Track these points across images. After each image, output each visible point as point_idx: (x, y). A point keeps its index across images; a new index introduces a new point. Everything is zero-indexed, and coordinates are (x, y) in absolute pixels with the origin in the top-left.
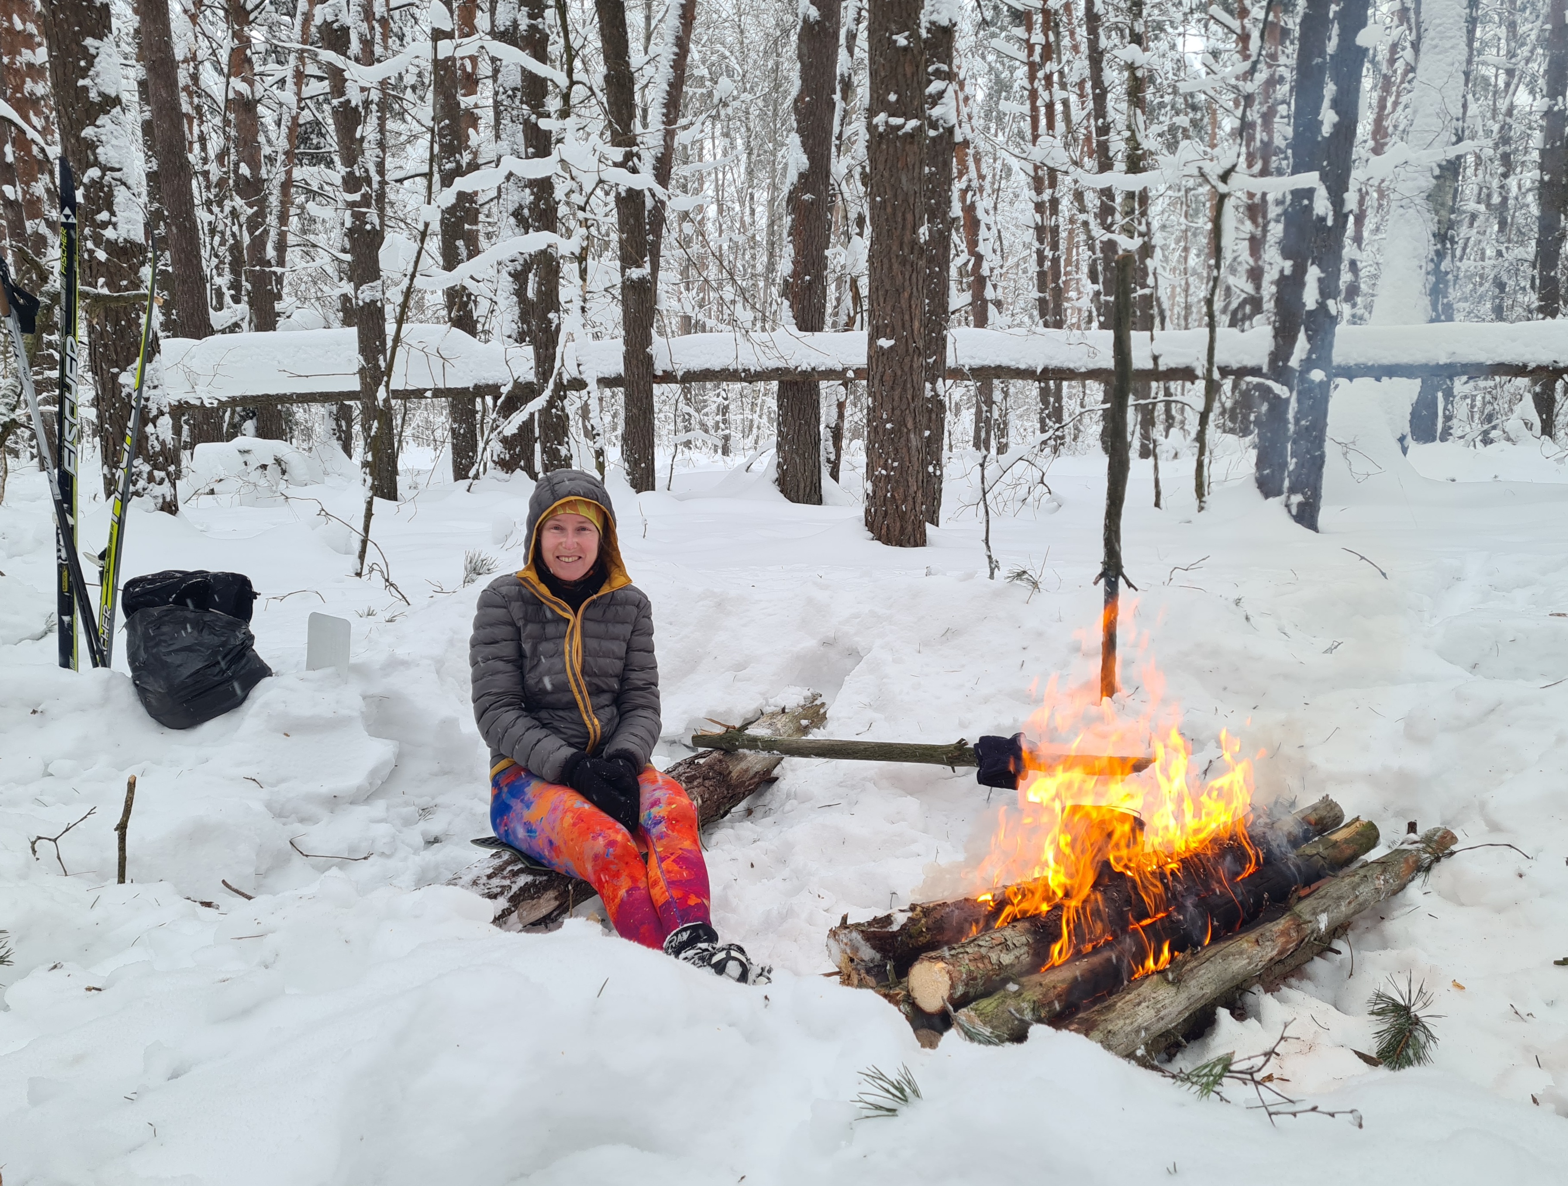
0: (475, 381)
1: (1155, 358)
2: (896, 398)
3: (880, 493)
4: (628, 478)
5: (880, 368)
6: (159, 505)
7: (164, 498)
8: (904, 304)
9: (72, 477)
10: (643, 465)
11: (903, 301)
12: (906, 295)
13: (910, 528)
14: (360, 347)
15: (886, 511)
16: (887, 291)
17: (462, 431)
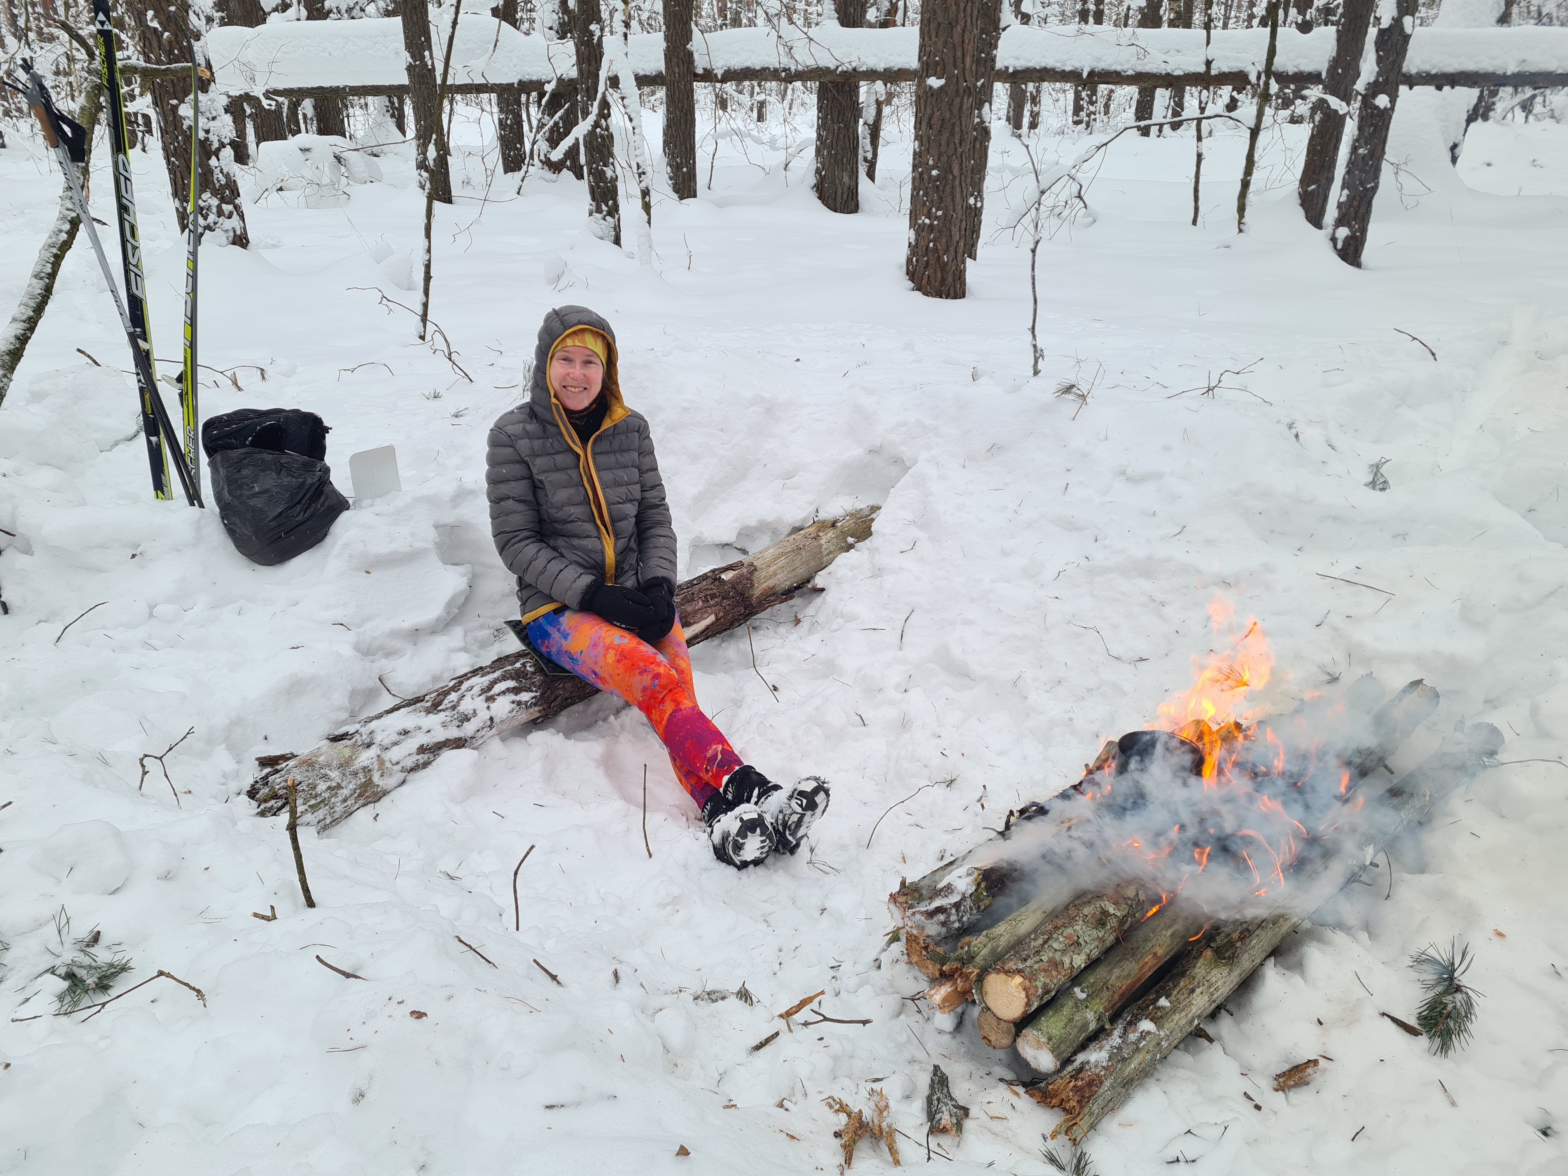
0: (519, 77)
1: (1208, 63)
2: (944, 143)
3: (922, 243)
4: (670, 182)
5: (929, 110)
6: (231, 239)
7: (235, 231)
8: (957, 39)
9: (141, 301)
10: (685, 170)
11: (955, 36)
12: (959, 29)
13: (950, 279)
14: (406, 43)
15: (927, 262)
16: (939, 24)
17: (509, 122)
